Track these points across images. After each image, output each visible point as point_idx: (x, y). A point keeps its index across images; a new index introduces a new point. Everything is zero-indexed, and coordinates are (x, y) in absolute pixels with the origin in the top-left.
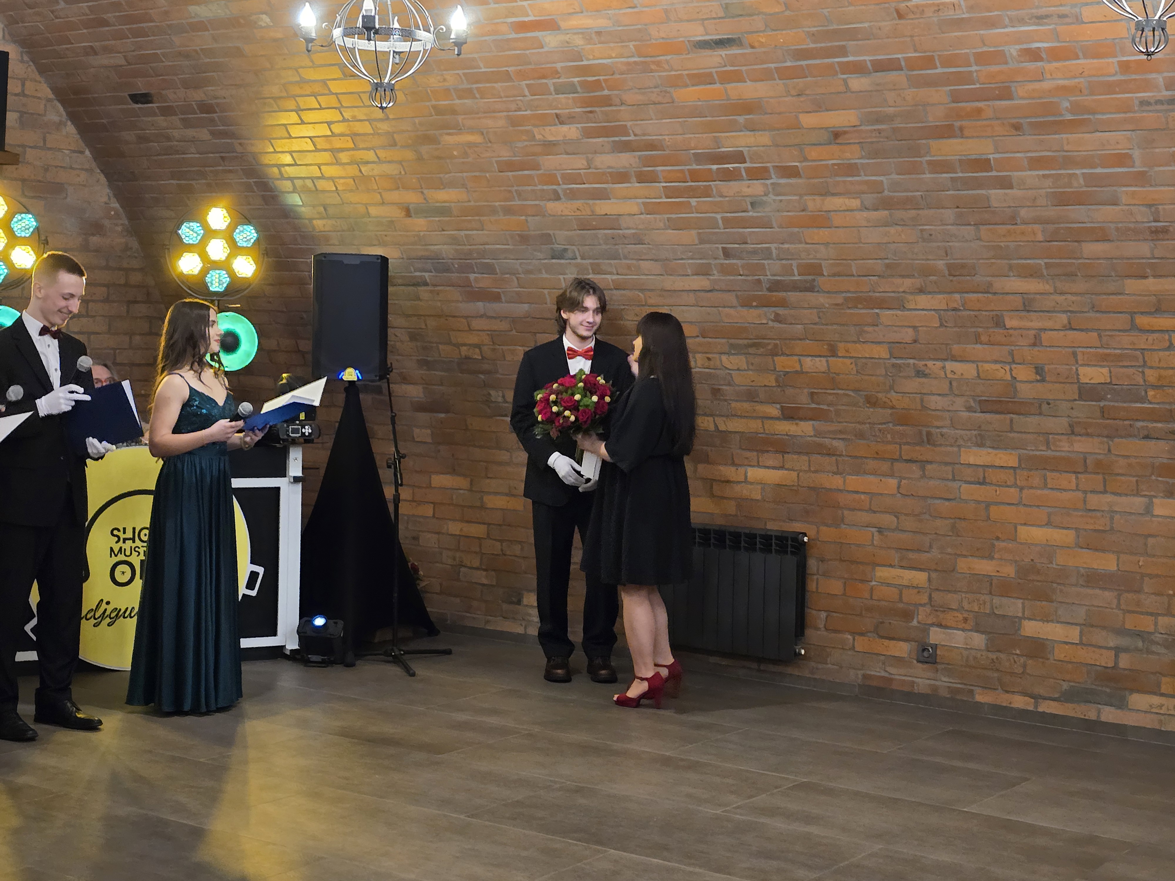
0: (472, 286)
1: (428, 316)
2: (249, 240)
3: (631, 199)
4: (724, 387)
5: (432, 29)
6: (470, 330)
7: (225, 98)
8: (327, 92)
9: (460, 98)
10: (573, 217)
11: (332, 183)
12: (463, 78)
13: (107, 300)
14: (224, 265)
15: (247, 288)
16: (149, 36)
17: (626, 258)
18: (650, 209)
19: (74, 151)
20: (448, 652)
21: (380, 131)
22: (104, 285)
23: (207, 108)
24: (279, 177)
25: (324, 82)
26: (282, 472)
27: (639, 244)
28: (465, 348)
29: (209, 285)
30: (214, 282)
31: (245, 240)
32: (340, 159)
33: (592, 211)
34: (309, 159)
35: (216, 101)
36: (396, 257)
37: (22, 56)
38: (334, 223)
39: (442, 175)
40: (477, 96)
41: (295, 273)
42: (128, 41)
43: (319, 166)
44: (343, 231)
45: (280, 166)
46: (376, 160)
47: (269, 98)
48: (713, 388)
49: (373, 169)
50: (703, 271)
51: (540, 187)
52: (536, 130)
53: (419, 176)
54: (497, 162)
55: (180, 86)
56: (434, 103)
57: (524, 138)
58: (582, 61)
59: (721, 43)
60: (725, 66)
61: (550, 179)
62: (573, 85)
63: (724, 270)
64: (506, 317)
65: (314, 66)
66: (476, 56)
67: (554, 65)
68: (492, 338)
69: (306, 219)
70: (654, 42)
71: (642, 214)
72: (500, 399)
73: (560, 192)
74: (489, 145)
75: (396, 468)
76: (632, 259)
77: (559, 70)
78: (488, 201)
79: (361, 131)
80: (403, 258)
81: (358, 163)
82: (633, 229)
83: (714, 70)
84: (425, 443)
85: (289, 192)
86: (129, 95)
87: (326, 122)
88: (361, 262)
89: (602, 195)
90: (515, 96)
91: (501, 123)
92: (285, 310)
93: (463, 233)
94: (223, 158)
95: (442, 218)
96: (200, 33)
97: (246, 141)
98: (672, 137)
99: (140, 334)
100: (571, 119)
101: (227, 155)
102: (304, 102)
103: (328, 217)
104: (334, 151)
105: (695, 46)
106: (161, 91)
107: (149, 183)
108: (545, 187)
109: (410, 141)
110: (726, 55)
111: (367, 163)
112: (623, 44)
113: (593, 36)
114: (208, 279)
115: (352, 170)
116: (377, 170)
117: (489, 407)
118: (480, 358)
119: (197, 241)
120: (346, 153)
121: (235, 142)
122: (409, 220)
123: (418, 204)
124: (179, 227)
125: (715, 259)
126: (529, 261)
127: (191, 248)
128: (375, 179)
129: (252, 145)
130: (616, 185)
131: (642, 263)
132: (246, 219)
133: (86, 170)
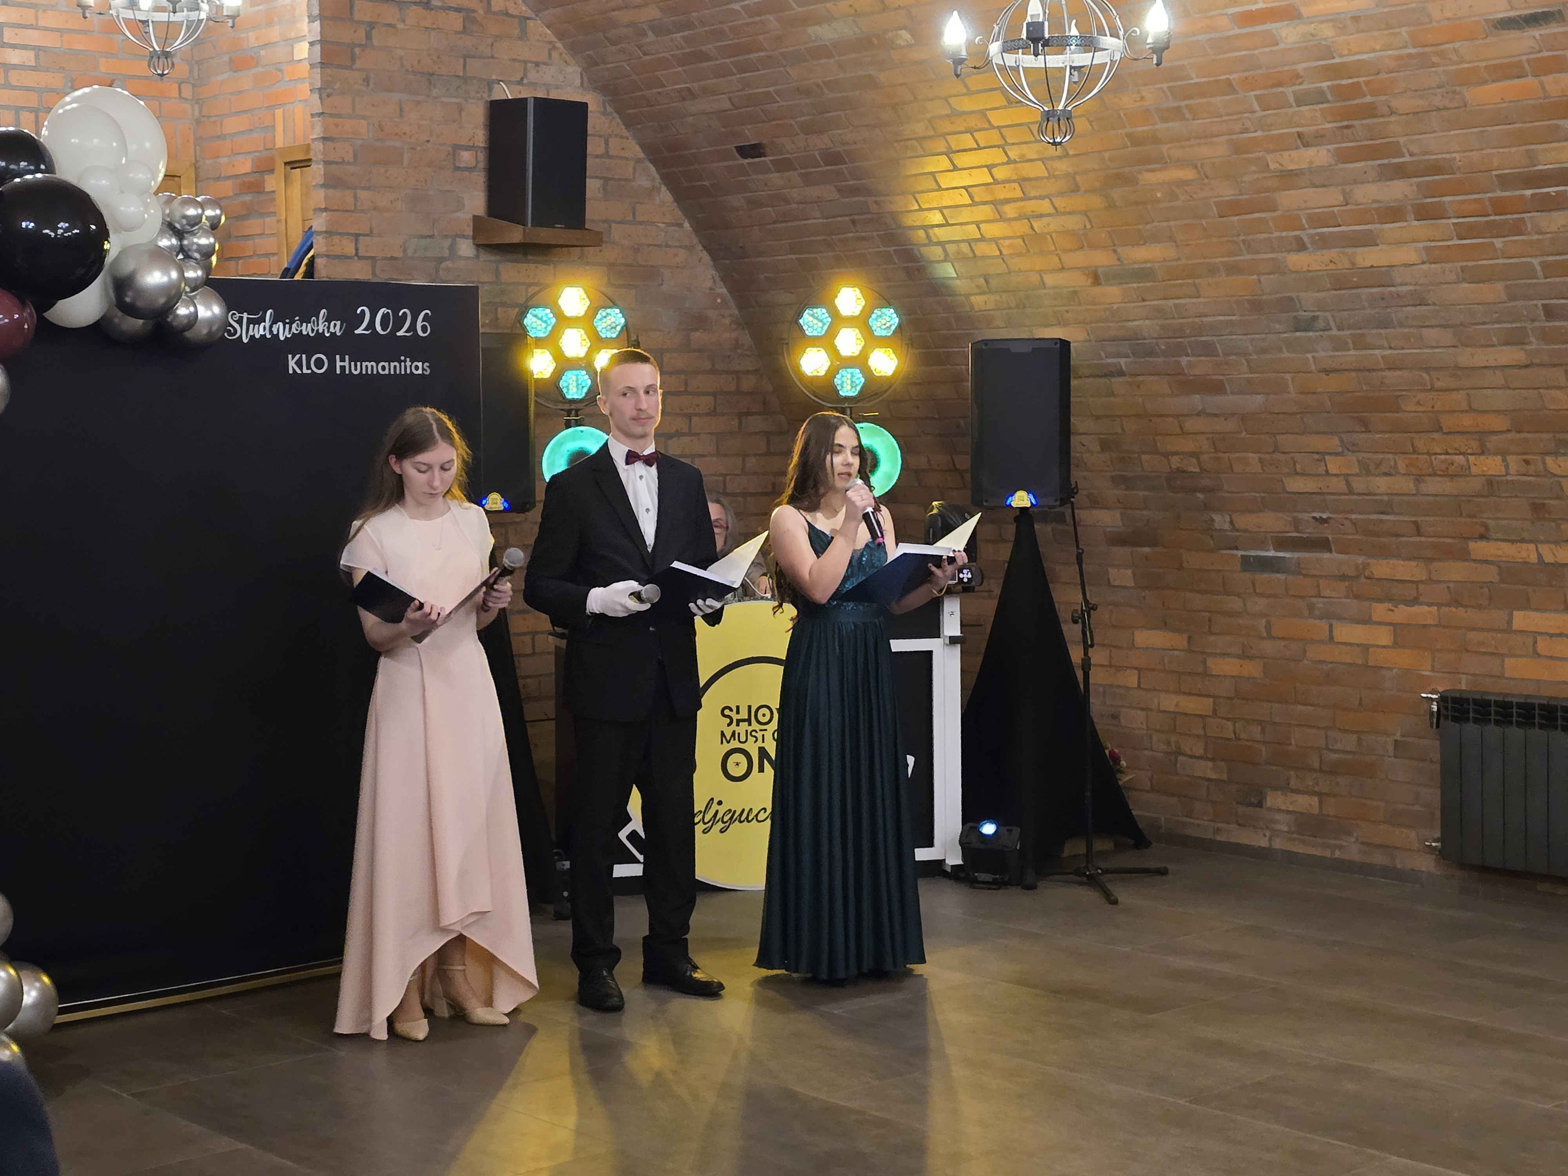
0: (1185, 374)
1: (1125, 416)
2: (889, 327)
3: (1407, 243)
4: (1552, 502)
5: (1121, 33)
6: (1184, 433)
7: (855, 143)
8: (987, 126)
9: (1164, 120)
10: (1324, 273)
11: (995, 246)
12: (1169, 94)
13: (713, 413)
14: (860, 362)
15: (886, 391)
16: (759, 70)
17: (1402, 325)
18: (1434, 256)
19: (672, 225)
20: (1163, 872)
21: (1057, 173)
22: (708, 394)
23: (833, 158)
24: (927, 242)
25: (983, 113)
26: (934, 631)
27: (1420, 305)
28: (1177, 458)
29: (839, 388)
30: (845, 385)
31: (884, 327)
32: (1006, 213)
33: (1352, 263)
34: (966, 215)
35: (843, 148)
36: (1081, 339)
37: (604, 107)
38: (998, 298)
39: (1140, 227)
40: (1187, 115)
41: (948, 367)
42: (732, 78)
43: (978, 225)
44: (1011, 308)
45: (926, 228)
46: (1052, 211)
47: (911, 139)
48: (1534, 504)
49: (1048, 224)
50: (1515, 339)
51: (1276, 234)
52: (1269, 158)
53: (1109, 229)
54: (1216, 203)
55: (799, 131)
56: (1128, 130)
57: (1253, 168)
58: (1334, 58)
59: (1533, 20)
60: (1540, 51)
61: (1291, 221)
62: (1320, 92)
63: (1546, 336)
64: (1233, 414)
65: (970, 93)
66: (1185, 62)
67: (1294, 67)
68: (1214, 444)
69: (961, 295)
70: (1435, 24)
71: (1423, 263)
72: (1227, 526)
73: (1305, 239)
74: (1206, 181)
75: (1084, 623)
76: (1410, 327)
77: (1301, 74)
78: (1205, 258)
79: (1032, 175)
80: (1090, 340)
81: (1029, 218)
82: (1411, 284)
83: (1524, 58)
84: (1125, 587)
85: (938, 262)
86: (736, 147)
87: (986, 166)
88: (1034, 349)
89: (1368, 240)
90: (1239, 113)
91: (1222, 150)
92: (937, 416)
93: (1171, 303)
94: (854, 222)
95: (1141, 285)
96: (823, 61)
97: (881, 198)
98: (1466, 154)
99: (756, 455)
100: (1319, 139)
101: (860, 217)
102: (955, 142)
103: (990, 292)
104: (996, 204)
105: (1496, 27)
106: (775, 140)
107: (761, 259)
108: (1284, 234)
109: (1096, 184)
110: (1541, 35)
111: (1041, 216)
112: (1391, 31)
113: (1349, 22)
114: (837, 381)
115: (1021, 227)
116: (1054, 224)
117: (1212, 536)
118: (1198, 470)
119: (823, 332)
120: (1012, 205)
121: (870, 199)
122: (1097, 290)
123: (1109, 266)
124: (800, 315)
125: (1533, 320)
126: (1263, 336)
127: (815, 341)
128: (1051, 237)
129: (891, 203)
130: (1386, 226)
131: (1427, 332)
132: (886, 301)
133: (686, 247)
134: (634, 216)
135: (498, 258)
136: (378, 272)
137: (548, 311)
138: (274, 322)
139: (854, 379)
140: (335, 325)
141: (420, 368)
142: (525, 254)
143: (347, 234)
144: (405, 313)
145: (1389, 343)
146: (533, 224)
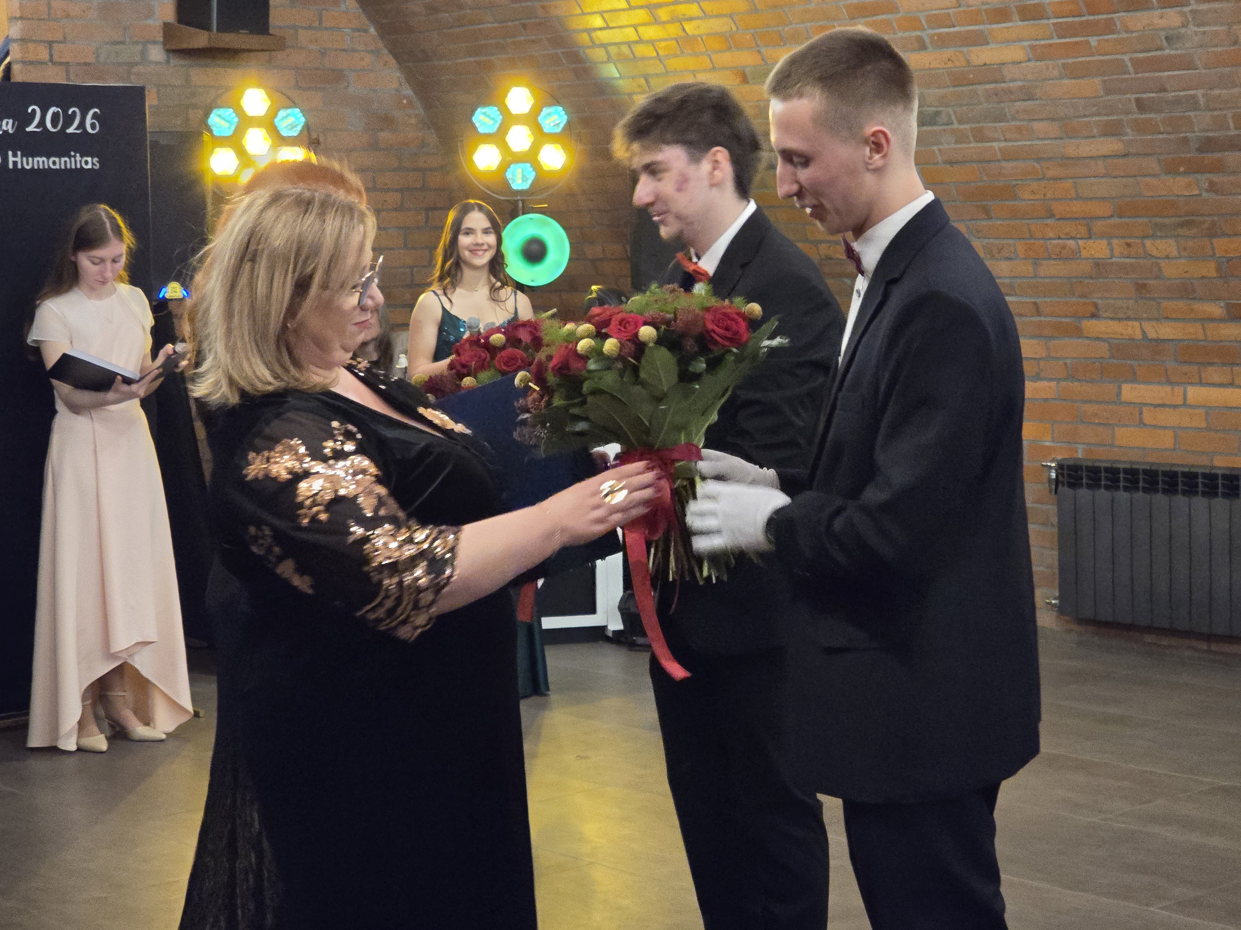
2: (558, 125)
3: (1014, 42)
4: (1152, 282)
10: (944, 70)
11: (651, 48)
13: (400, 208)
14: (528, 158)
15: (555, 184)
17: (1014, 119)
18: (1040, 54)
19: (358, 30)
22: (393, 190)
24: (590, 44)
27: (1029, 100)
29: (510, 182)
30: (516, 179)
31: (553, 124)
32: (660, 17)
33: (968, 61)
43: (635, 27)
45: (589, 31)
46: (702, 14)
49: (699, 27)
50: (1112, 130)
51: (900, 35)
53: (753, 31)
54: (848, 7)
61: (913, 23)
63: (1139, 128)
69: (624, 94)
71: (1029, 60)
73: (926, 39)
76: (1022, 120)
81: (679, 20)
82: (1020, 80)
85: (601, 63)
89: (980, 40)
94: (524, 26)
97: (549, 4)
101: (529, 21)
104: (651, 8)
107: (443, 62)
108: (907, 34)
111: (690, 19)
114: (509, 175)
115: (673, 30)
116: (703, 27)
119: (495, 130)
120: (665, 9)
121: (537, 5)
122: (746, 88)
123: (753, 65)
124: (472, 113)
125: (1127, 113)
127: (488, 138)
128: (702, 40)
129: (556, 7)
130: (995, 26)
131: (1036, 125)
132: (554, 99)
133: (372, 52)
134: (320, 23)
135: (187, 62)
136: (72, 77)
137: (231, 110)
139: (525, 173)
140: (7, 123)
141: (90, 163)
142: (214, 58)
143: (41, 41)
144: (74, 112)
145: (1004, 136)
146: (218, 30)
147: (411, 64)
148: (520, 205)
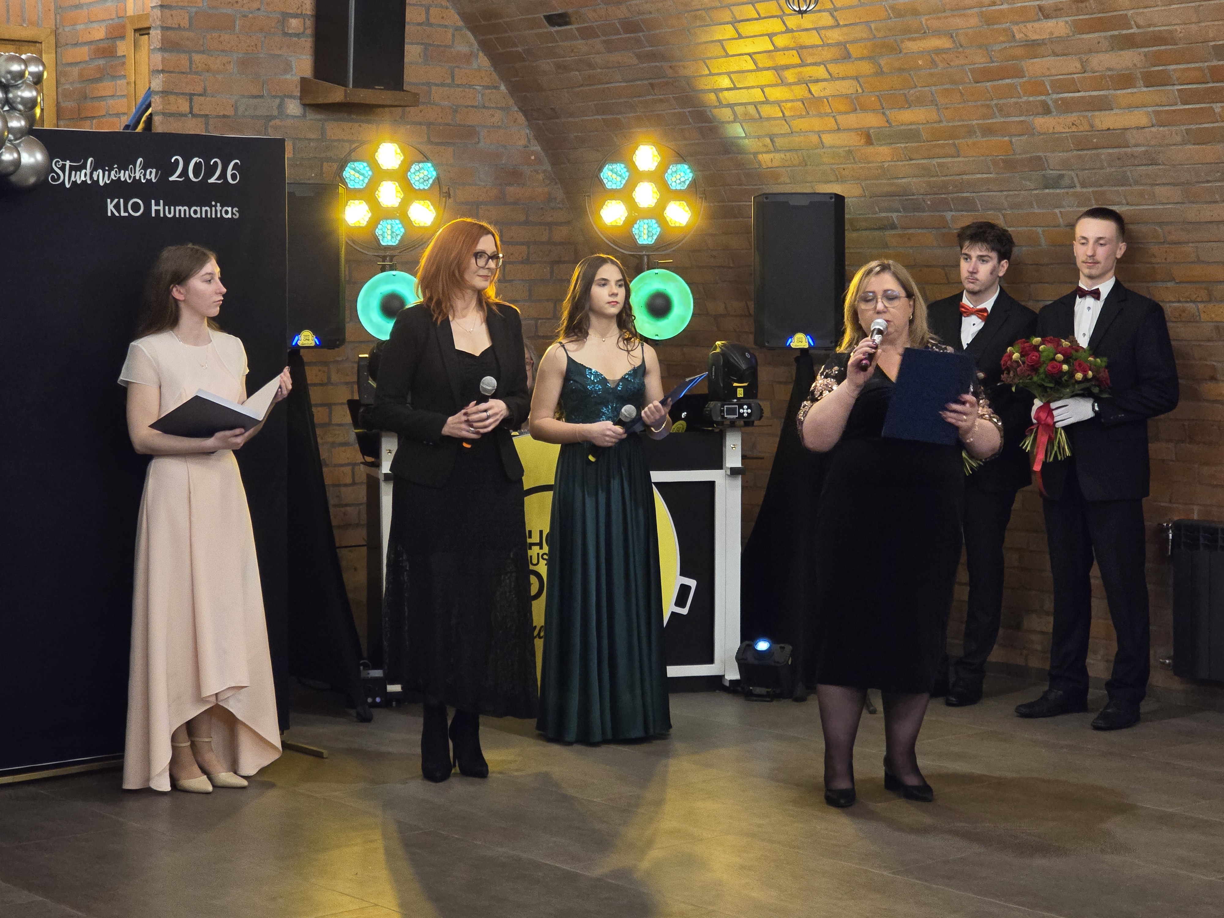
2: (684, 182)
3: (1137, 107)
7: (651, 13)
10: (1068, 134)
11: (778, 109)
14: (654, 214)
15: (681, 240)
17: (1137, 183)
18: (1163, 120)
19: (489, 87)
21: (830, 42)
23: (631, 26)
24: (717, 104)
26: (717, 463)
27: (1151, 165)
29: (637, 237)
30: (642, 234)
31: (679, 181)
32: (786, 78)
33: (1092, 126)
35: (641, 17)
36: (856, 194)
38: (783, 157)
39: (905, 91)
43: (763, 89)
44: (794, 166)
45: (716, 91)
46: (828, 77)
47: (700, 9)
49: (825, 89)
51: (1025, 99)
52: (1015, 29)
54: (972, 71)
55: (600, 2)
57: (1002, 38)
61: (1038, 88)
69: (750, 153)
71: (1152, 126)
73: (1050, 103)
74: (961, 50)
76: (1145, 184)
78: (963, 121)
79: (808, 42)
80: (865, 196)
81: (807, 82)
82: (1143, 145)
85: (728, 122)
86: (544, 16)
87: (768, 35)
88: (813, 202)
89: (1105, 105)
91: (974, 21)
93: (935, 161)
94: (652, 85)
95: (908, 145)
97: (678, 64)
98: (1185, 26)
100: (1057, 11)
101: (657, 81)
102: (739, 12)
103: (776, 151)
104: (778, 69)
106: (580, 10)
108: (1032, 99)
109: (866, 52)
111: (817, 81)
114: (635, 231)
115: (800, 91)
116: (829, 89)
119: (622, 186)
120: (792, 71)
121: (665, 65)
122: (870, 149)
123: (879, 128)
124: (601, 169)
126: (1016, 192)
127: (614, 194)
128: (828, 102)
129: (685, 68)
130: (1119, 92)
131: (1157, 189)
132: (681, 158)
133: (502, 109)
134: (453, 79)
135: (323, 116)
136: (211, 128)
137: (365, 164)
138: (94, 169)
139: (650, 229)
140: (151, 172)
141: (230, 213)
142: (348, 113)
143: (183, 94)
144: (216, 162)
145: (1126, 200)
146: (353, 87)
147: (541, 122)
148: (646, 260)
